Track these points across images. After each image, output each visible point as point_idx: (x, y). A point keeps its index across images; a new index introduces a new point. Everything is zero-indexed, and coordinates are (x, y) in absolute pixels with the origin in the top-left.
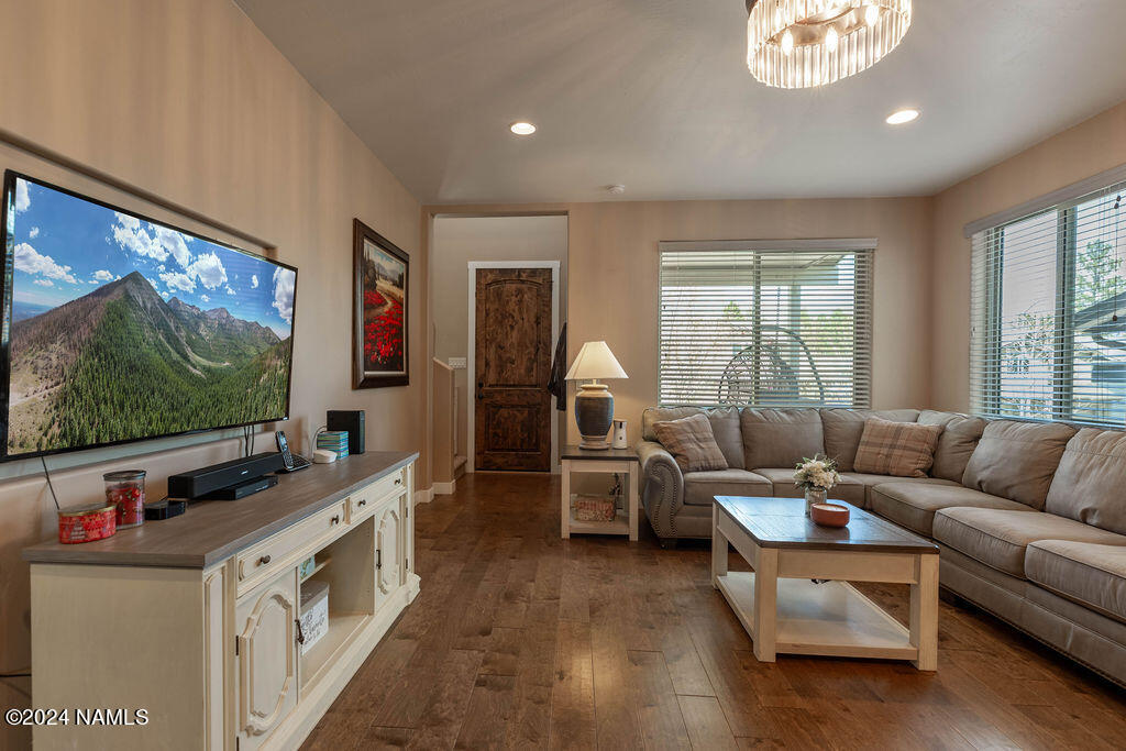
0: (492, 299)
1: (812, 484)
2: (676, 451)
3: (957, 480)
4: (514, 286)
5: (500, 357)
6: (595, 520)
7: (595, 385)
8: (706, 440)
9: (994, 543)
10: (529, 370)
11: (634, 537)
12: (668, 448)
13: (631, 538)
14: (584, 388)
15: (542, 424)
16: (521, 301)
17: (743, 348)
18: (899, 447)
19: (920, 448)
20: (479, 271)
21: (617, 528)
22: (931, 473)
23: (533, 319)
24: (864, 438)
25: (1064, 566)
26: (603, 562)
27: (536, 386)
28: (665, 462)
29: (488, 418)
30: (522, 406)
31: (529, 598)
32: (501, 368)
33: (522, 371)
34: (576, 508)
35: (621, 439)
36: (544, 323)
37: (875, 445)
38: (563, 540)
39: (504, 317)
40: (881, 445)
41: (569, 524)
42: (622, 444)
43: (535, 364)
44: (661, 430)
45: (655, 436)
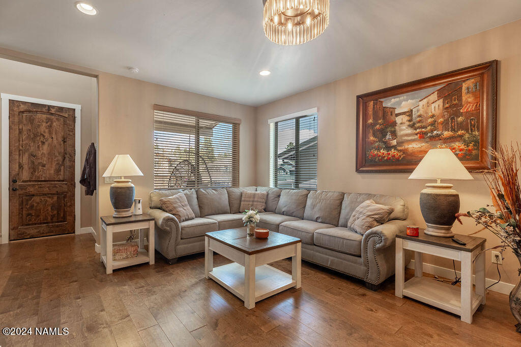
0: (25, 122)
1: (251, 221)
2: (174, 212)
3: (274, 212)
4: (44, 116)
5: (33, 163)
6: (127, 258)
7: (123, 180)
8: (186, 205)
9: (303, 233)
10: (58, 171)
11: (152, 262)
12: (170, 211)
13: (151, 263)
14: (116, 182)
15: (69, 204)
16: (50, 126)
17: (181, 161)
18: (256, 201)
19: (262, 201)
20: (12, 102)
21: (141, 260)
22: (266, 210)
23: (60, 139)
24: (243, 199)
25: (327, 237)
26: (142, 282)
27: (63, 181)
28: (172, 220)
29: (21, 204)
30: (54, 194)
31: (107, 324)
32: (34, 169)
33: (52, 172)
34: (115, 253)
35: (138, 210)
36: (69, 142)
37: (247, 201)
38: (109, 275)
39: (36, 136)
40: (249, 201)
41: (111, 264)
42: (140, 212)
43: (62, 168)
44: (164, 203)
45: (159, 206)
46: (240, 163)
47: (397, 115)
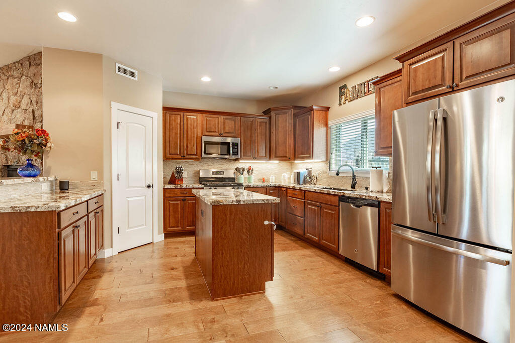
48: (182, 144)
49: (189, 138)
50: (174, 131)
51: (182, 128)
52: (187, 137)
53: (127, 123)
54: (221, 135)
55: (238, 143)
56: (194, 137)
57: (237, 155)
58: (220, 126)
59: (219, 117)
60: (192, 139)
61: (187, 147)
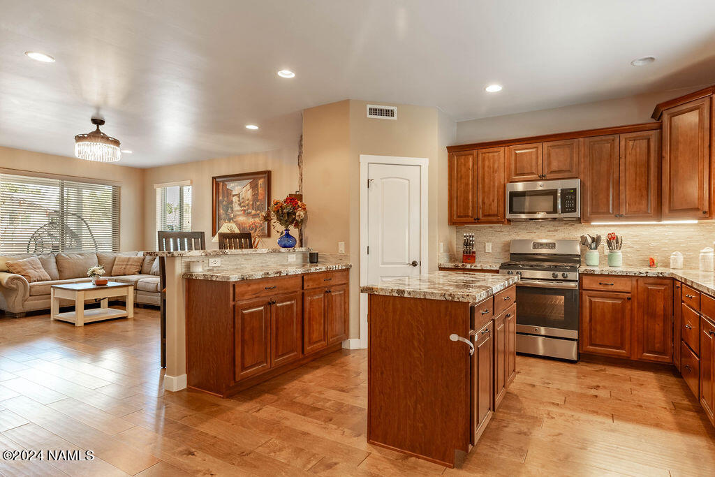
1: (95, 274)
2: (23, 273)
18: (129, 265)
19: (136, 264)
22: (140, 272)
24: (116, 263)
28: (19, 279)
37: (120, 265)
44: (11, 265)
45: (6, 269)
46: (121, 231)
47: (234, 196)
48: (475, 199)
49: (486, 189)
50: (464, 181)
51: (475, 173)
52: (483, 187)
53: (381, 179)
54: (542, 178)
55: (575, 190)
56: (494, 186)
57: (575, 211)
58: (540, 162)
59: (540, 145)
60: (491, 190)
61: (484, 203)
